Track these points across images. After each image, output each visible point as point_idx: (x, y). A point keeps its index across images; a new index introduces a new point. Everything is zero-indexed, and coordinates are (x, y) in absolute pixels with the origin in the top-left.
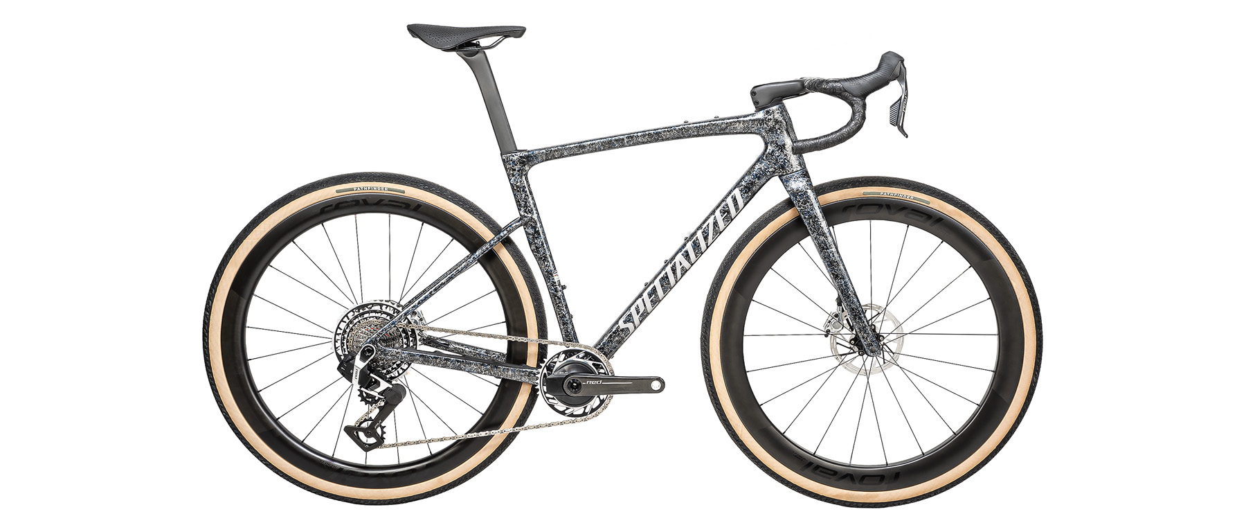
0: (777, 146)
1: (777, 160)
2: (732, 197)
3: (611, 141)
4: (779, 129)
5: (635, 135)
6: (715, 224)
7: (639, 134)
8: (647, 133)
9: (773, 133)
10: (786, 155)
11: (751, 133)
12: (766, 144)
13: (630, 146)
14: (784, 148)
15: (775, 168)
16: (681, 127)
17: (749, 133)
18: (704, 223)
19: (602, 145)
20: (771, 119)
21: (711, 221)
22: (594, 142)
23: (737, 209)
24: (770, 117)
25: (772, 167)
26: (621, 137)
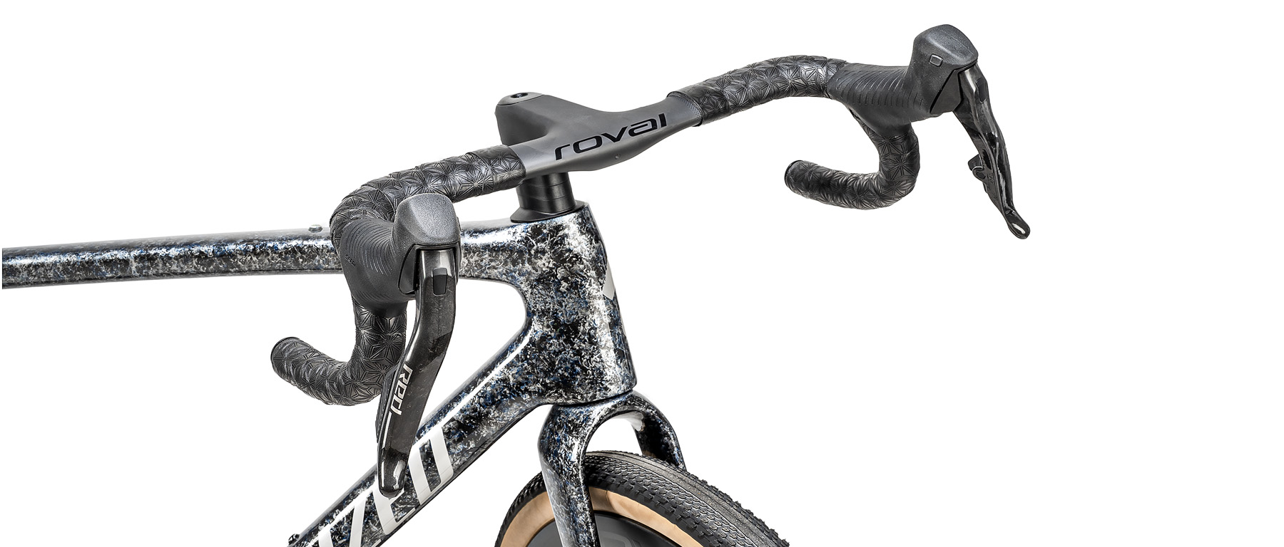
0: (557, 324)
1: (552, 364)
2: (422, 449)
3: (91, 263)
4: (565, 279)
5: (163, 252)
6: (370, 514)
7: (173, 252)
8: (195, 250)
9: (547, 287)
10: (578, 353)
11: (489, 279)
12: (530, 314)
13: (147, 277)
14: (577, 332)
15: (545, 385)
16: (294, 243)
17: (483, 278)
18: (340, 506)
19: (65, 271)
20: (543, 252)
21: (359, 504)
22: (42, 259)
23: (433, 480)
24: (541, 245)
25: (536, 381)
26: (121, 255)
